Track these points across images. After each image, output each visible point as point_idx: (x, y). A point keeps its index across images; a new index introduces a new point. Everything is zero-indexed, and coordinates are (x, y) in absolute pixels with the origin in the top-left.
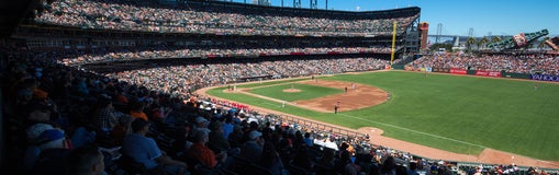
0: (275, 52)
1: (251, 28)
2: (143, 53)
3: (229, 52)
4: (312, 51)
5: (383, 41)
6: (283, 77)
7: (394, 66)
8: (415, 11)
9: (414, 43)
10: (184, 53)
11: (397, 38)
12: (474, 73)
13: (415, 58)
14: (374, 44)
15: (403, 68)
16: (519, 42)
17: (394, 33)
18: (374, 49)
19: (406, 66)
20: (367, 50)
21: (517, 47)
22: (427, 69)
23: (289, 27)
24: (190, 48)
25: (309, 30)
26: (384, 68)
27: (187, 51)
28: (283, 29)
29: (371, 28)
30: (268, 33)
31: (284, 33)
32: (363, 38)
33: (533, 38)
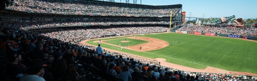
2: (57, 24)
4: (134, 23)
5: (166, 19)
6: (121, 35)
7: (171, 31)
8: (180, 6)
9: (179, 20)
11: (172, 18)
12: (204, 34)
13: (180, 27)
14: (162, 20)
16: (223, 21)
17: (171, 16)
18: (162, 22)
19: (176, 31)
20: (159, 23)
21: (222, 23)
22: (185, 32)
23: (124, 12)
24: (78, 22)
26: (166, 31)
27: (76, 23)
30: (114, 15)
31: (121, 15)
32: (157, 18)
33: (229, 19)
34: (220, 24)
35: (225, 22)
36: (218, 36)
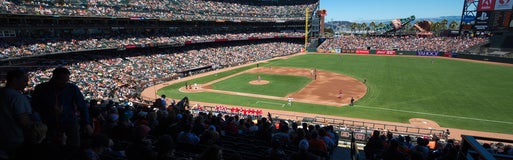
0: (198, 39)
1: (169, 12)
2: (34, 47)
3: (149, 41)
4: (234, 37)
5: (292, 26)
7: (309, 49)
10: (93, 44)
11: (309, 23)
12: (374, 52)
13: (320, 42)
14: (284, 29)
15: (316, 51)
16: (397, 26)
17: (306, 18)
18: (284, 34)
19: (318, 49)
20: (279, 35)
22: (337, 51)
23: (207, 11)
24: (98, 36)
25: (228, 15)
26: (299, 51)
27: (95, 40)
28: (202, 13)
29: (279, 13)
30: (188, 18)
31: (204, 18)
32: (275, 23)
33: (406, 22)
34: (391, 31)
35: (400, 28)
36: (401, 55)
